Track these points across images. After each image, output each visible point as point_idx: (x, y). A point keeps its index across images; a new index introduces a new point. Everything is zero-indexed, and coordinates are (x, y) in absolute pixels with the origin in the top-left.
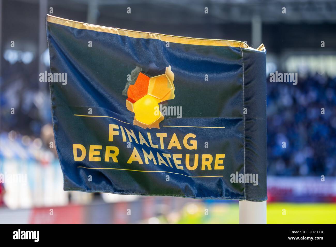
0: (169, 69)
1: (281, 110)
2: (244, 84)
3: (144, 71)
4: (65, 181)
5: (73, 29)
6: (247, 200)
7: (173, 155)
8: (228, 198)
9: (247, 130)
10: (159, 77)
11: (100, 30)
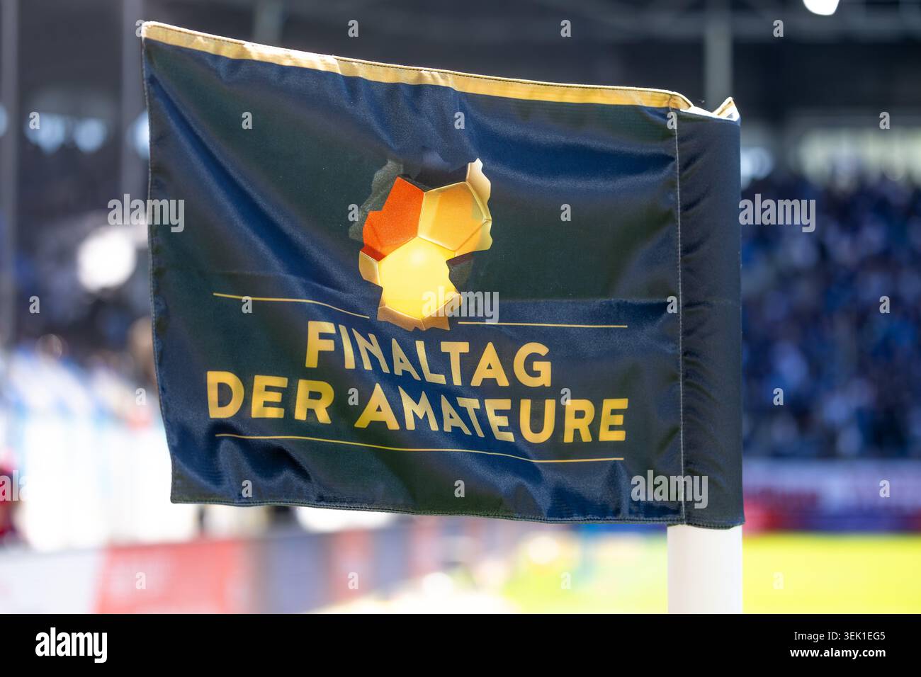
0: (476, 167)
1: (786, 279)
2: (681, 208)
3: (407, 173)
4: (177, 476)
5: (216, 58)
6: (689, 524)
7: (486, 401)
8: (635, 518)
9: (687, 333)
10: (451, 188)
11: (290, 61)
